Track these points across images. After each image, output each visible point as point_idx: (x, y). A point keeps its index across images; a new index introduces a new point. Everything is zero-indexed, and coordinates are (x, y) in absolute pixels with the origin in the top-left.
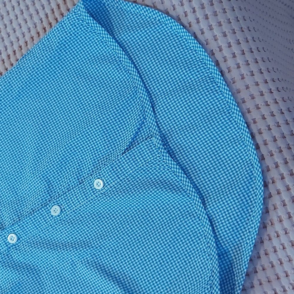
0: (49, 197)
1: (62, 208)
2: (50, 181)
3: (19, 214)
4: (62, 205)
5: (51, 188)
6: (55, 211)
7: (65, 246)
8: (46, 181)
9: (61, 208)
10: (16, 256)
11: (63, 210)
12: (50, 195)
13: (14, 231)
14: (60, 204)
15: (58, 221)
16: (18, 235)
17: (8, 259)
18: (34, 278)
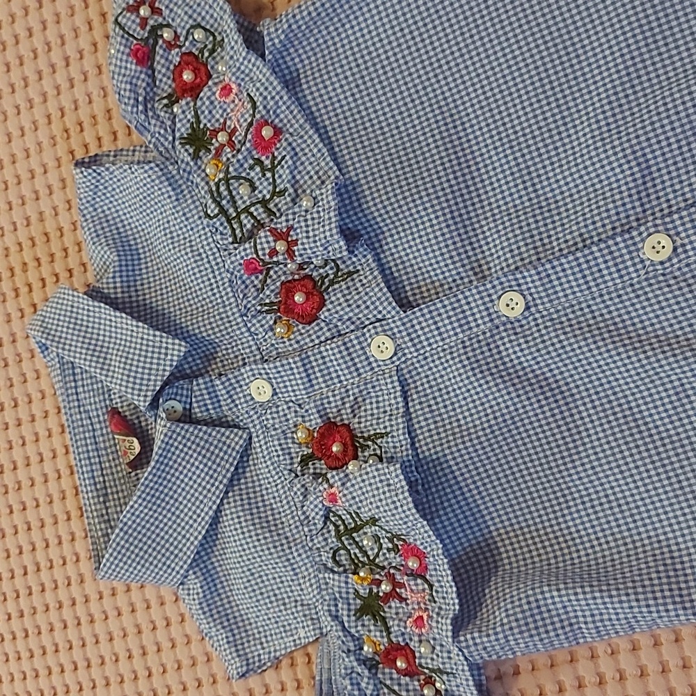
0: (639, 209)
1: (679, 242)
2: (649, 167)
3: (539, 244)
4: (678, 234)
5: (650, 184)
6: (657, 247)
7: (666, 343)
8: (639, 164)
9: (674, 242)
10: (513, 351)
11: (680, 250)
12: (642, 205)
13: (519, 285)
14: (672, 232)
15: (655, 277)
16: (529, 298)
17: (487, 354)
18: (556, 411)
